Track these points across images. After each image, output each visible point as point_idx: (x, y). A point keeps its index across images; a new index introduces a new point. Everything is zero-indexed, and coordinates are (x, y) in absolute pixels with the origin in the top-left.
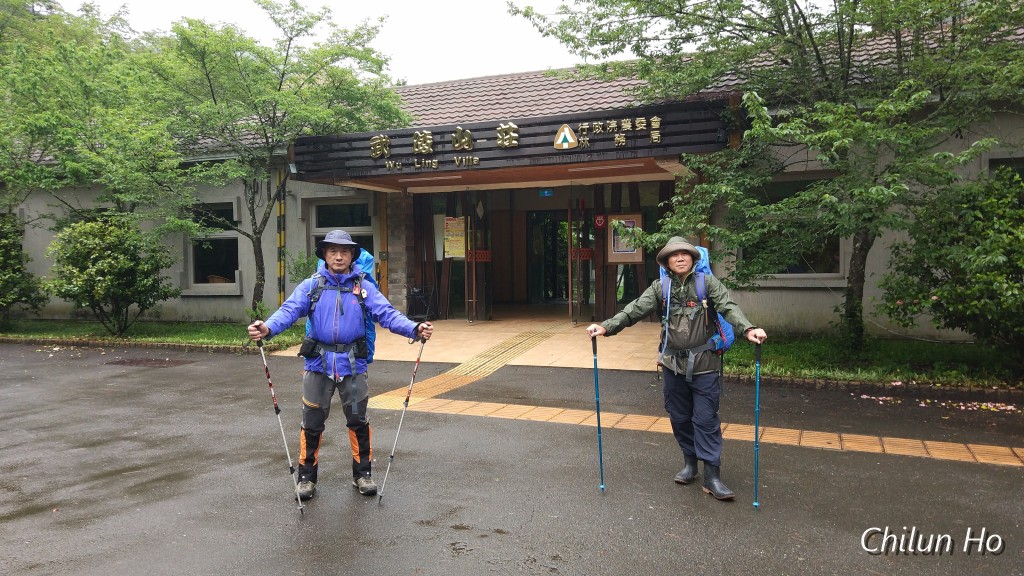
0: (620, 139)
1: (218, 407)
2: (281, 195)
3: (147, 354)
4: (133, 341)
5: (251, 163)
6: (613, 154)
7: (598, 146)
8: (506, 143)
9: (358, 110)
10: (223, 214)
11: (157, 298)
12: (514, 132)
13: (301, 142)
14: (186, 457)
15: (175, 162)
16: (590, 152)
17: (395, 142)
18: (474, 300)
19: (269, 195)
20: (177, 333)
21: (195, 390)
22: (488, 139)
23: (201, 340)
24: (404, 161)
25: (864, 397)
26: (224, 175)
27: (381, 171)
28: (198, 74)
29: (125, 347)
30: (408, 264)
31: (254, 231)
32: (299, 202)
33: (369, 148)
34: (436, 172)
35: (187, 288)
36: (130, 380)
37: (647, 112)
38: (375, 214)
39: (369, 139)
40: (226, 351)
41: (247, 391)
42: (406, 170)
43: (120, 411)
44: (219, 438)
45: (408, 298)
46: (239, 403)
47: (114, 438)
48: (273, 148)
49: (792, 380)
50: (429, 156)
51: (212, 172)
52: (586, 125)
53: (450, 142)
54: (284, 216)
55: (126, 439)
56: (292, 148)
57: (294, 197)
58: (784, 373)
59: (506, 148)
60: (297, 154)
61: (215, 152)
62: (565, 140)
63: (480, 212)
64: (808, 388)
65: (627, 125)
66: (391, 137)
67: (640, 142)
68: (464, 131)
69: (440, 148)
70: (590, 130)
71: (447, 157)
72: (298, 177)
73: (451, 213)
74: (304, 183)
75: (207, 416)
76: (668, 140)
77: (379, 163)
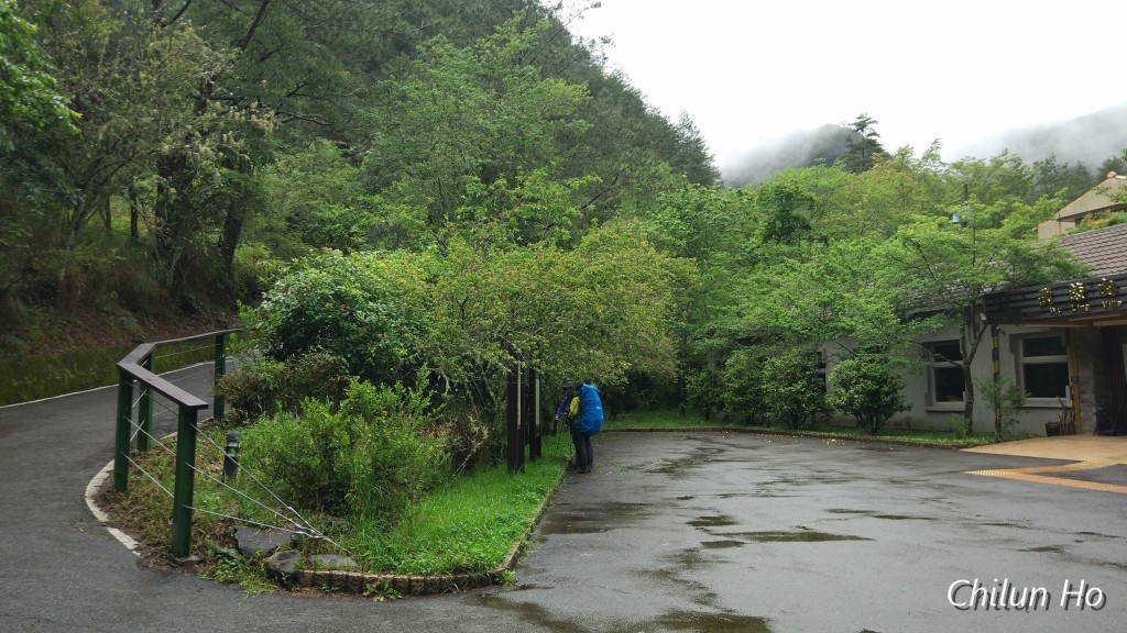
2: (994, 334)
3: (883, 446)
4: (879, 438)
10: (950, 350)
11: (896, 410)
13: (987, 297)
17: (1056, 292)
24: (1063, 306)
27: (1047, 315)
29: (872, 441)
30: (1096, 386)
31: (964, 362)
32: (1007, 337)
33: (1036, 299)
34: (1090, 314)
35: (931, 405)
38: (1068, 345)
39: (1038, 292)
42: (1066, 313)
45: (1097, 415)
50: (1081, 302)
53: (1097, 291)
54: (997, 348)
56: (981, 302)
57: (1004, 333)
60: (987, 306)
66: (1053, 289)
68: (1107, 282)
69: (1090, 295)
71: (1096, 302)
77: (1046, 309)
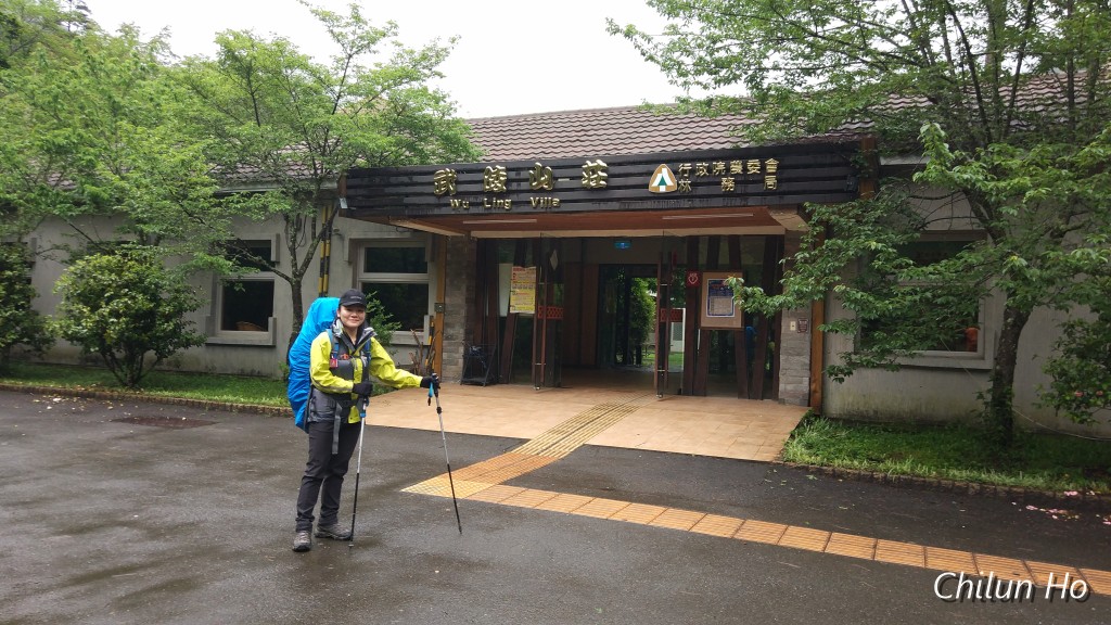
0: (728, 183)
1: (240, 484)
2: (326, 234)
3: (161, 411)
4: (146, 394)
5: (296, 195)
6: (719, 202)
7: (701, 190)
8: (593, 184)
9: (421, 140)
10: (259, 253)
11: (178, 345)
12: (602, 171)
13: (355, 173)
14: (196, 555)
15: (209, 191)
16: (690, 197)
17: (464, 177)
18: (542, 364)
19: (314, 234)
20: (197, 387)
21: (214, 459)
22: (572, 178)
23: (225, 397)
24: (472, 199)
25: (1031, 508)
26: (265, 208)
27: (444, 211)
28: (242, 94)
29: (137, 401)
30: (468, 318)
31: (294, 273)
32: (347, 243)
33: (433, 183)
34: (508, 214)
35: (213, 335)
36: (137, 443)
37: (762, 153)
38: (433, 260)
39: (432, 173)
40: (253, 411)
41: (276, 464)
42: (474, 210)
43: (121, 484)
44: (240, 529)
45: (465, 357)
46: (267, 480)
47: (109, 522)
48: (320, 181)
49: (939, 482)
50: (501, 195)
51: (251, 203)
52: (688, 166)
53: (526, 180)
54: (328, 257)
55: (123, 524)
56: (343, 181)
57: (341, 237)
58: (927, 472)
59: (592, 189)
60: (349, 187)
61: (255, 182)
62: (662, 182)
63: (554, 262)
64: (958, 492)
65: (737, 167)
66: (459, 172)
67: (751, 188)
68: (543, 167)
69: (514, 186)
70: (692, 171)
71: (523, 197)
72: (349, 214)
73: (520, 262)
74: (354, 220)
75: (226, 496)
76: (785, 187)
77: (443, 201)
